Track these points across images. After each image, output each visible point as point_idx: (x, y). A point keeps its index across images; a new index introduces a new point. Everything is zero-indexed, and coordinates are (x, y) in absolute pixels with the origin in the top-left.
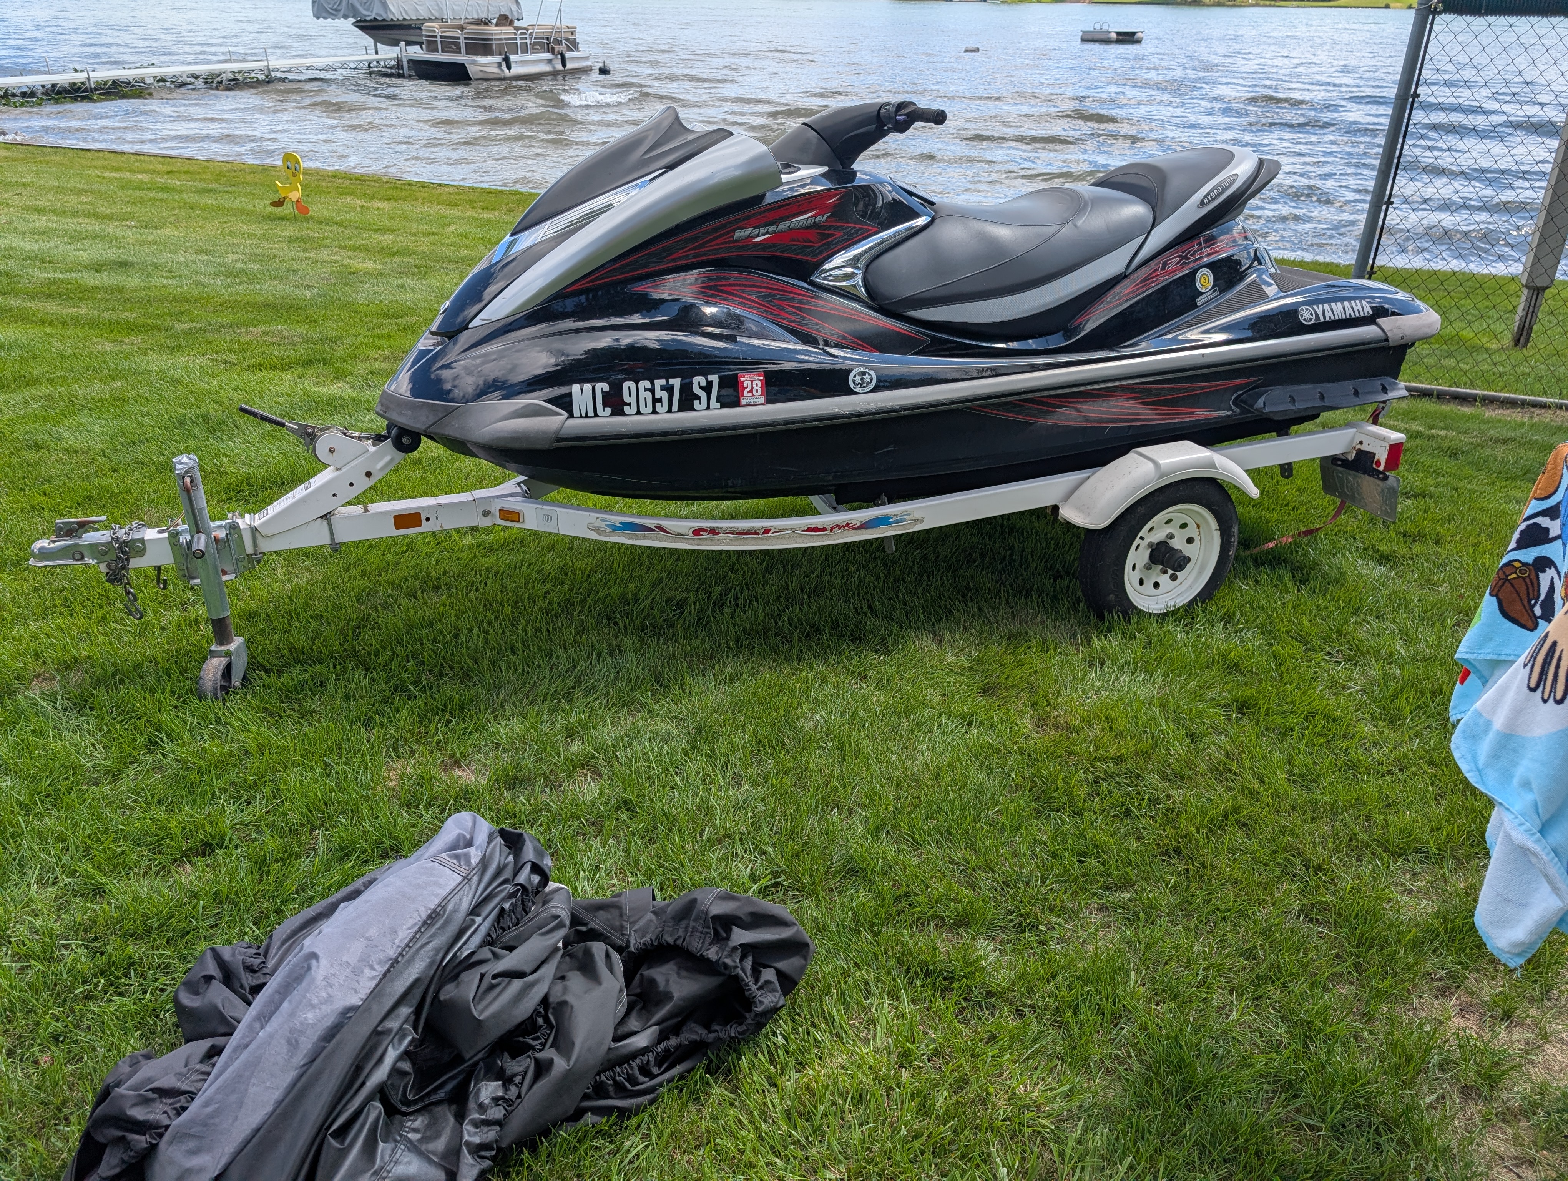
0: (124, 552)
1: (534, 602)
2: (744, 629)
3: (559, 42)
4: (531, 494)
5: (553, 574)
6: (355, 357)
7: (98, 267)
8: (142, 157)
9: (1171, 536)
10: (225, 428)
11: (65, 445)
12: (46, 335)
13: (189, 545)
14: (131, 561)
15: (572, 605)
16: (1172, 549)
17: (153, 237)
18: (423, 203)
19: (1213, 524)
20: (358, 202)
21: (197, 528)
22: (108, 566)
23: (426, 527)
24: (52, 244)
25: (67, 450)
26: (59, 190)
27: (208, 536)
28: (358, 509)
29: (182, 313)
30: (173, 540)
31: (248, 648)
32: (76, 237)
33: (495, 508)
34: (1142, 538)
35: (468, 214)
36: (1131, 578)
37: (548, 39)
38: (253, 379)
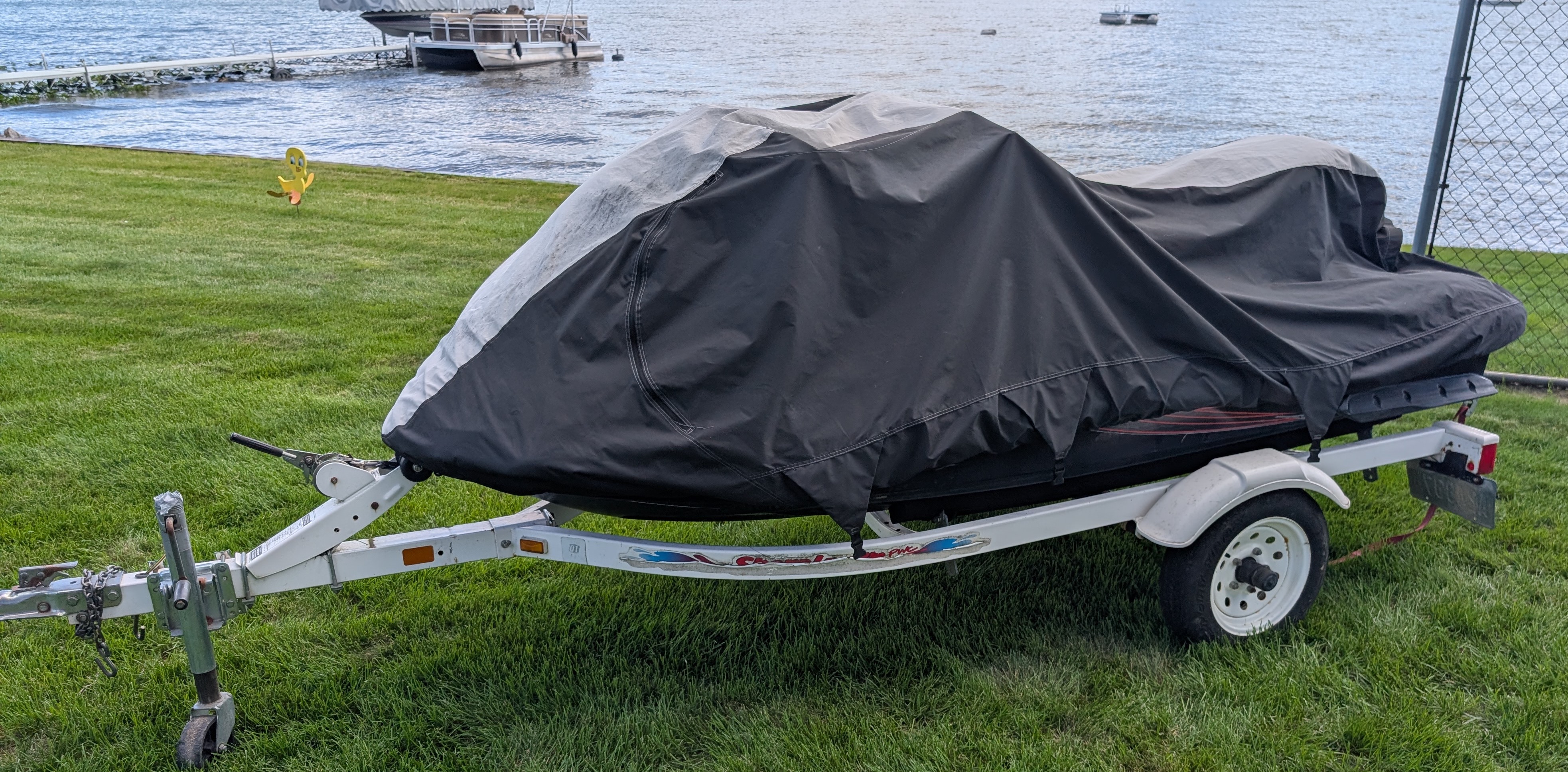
0: (97, 603)
1: (558, 638)
2: (795, 665)
3: (570, 32)
4: (554, 522)
5: (578, 605)
6: (361, 361)
7: (86, 270)
8: (139, 153)
9: (1258, 552)
10: (218, 444)
11: (40, 468)
12: (27, 343)
13: (170, 593)
14: (104, 610)
15: (601, 641)
16: (1260, 566)
17: (147, 236)
18: (433, 196)
19: (1303, 537)
20: (365, 195)
21: (181, 572)
22: (78, 618)
23: (438, 562)
24: (39, 245)
25: (42, 473)
26: (49, 188)
27: (193, 581)
28: (362, 544)
29: (175, 317)
30: (153, 586)
31: (236, 702)
32: (65, 238)
33: (516, 538)
34: (1228, 556)
35: (479, 206)
36: (1217, 598)
37: (558, 27)
38: (249, 388)
